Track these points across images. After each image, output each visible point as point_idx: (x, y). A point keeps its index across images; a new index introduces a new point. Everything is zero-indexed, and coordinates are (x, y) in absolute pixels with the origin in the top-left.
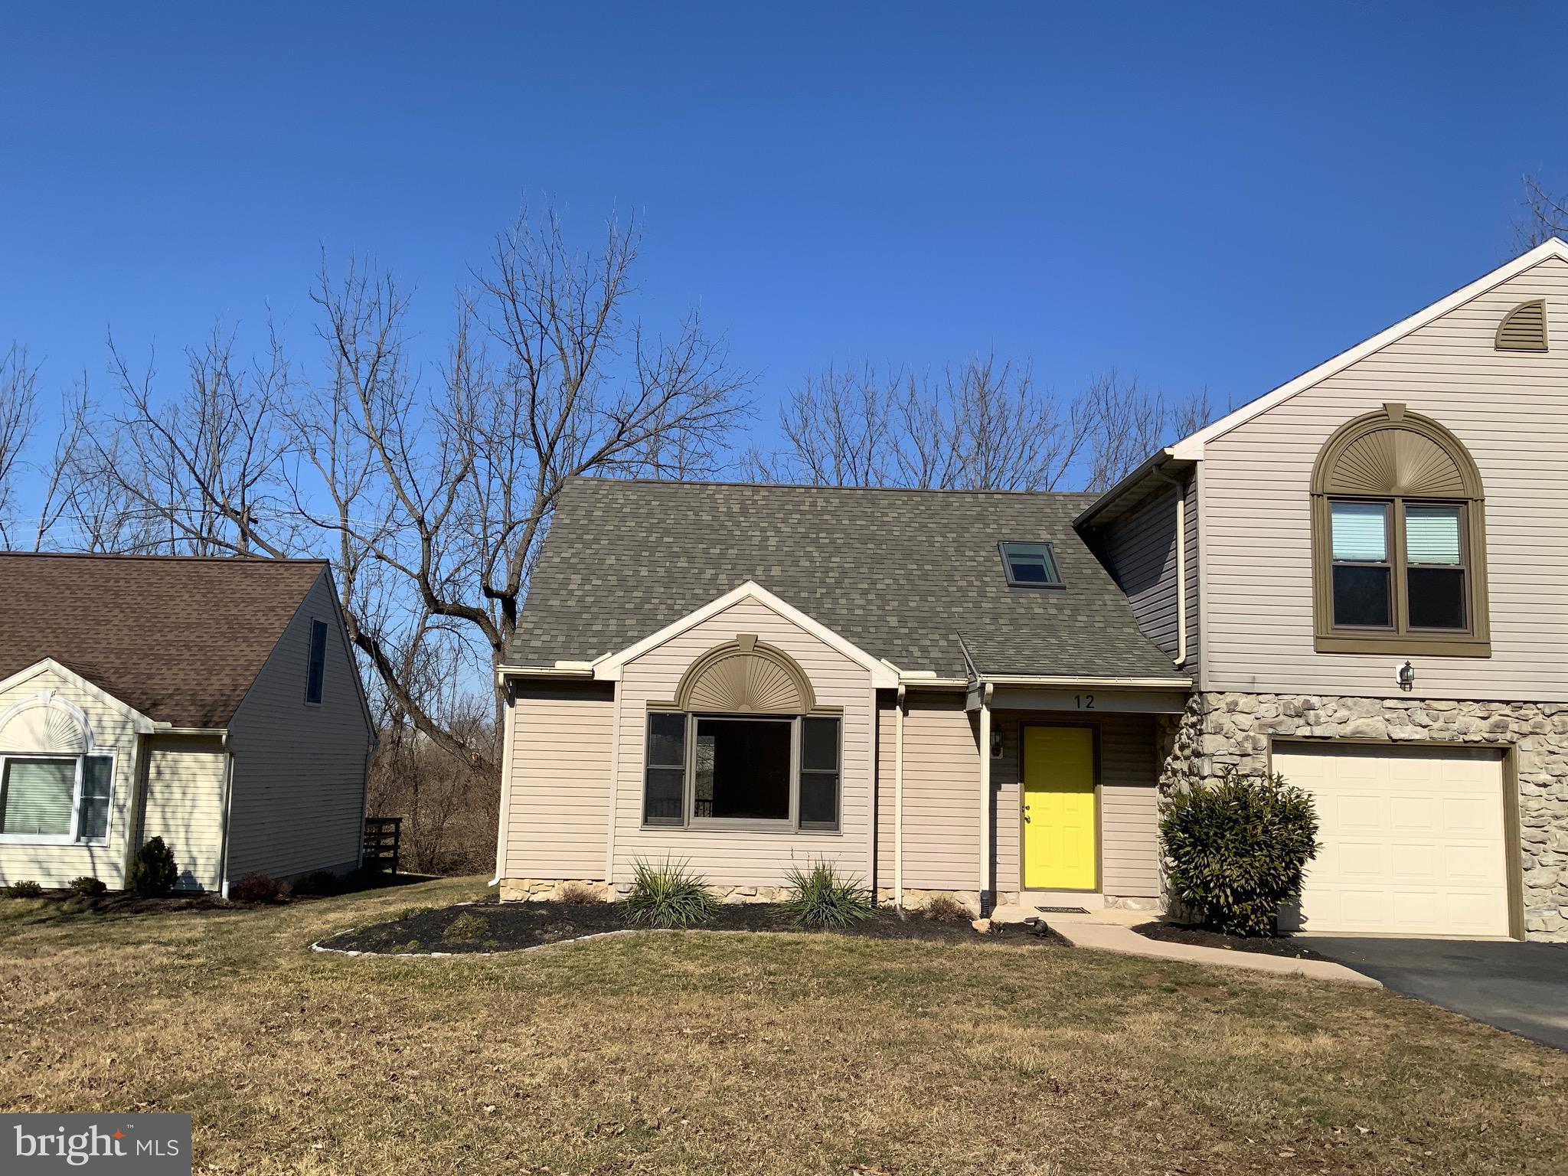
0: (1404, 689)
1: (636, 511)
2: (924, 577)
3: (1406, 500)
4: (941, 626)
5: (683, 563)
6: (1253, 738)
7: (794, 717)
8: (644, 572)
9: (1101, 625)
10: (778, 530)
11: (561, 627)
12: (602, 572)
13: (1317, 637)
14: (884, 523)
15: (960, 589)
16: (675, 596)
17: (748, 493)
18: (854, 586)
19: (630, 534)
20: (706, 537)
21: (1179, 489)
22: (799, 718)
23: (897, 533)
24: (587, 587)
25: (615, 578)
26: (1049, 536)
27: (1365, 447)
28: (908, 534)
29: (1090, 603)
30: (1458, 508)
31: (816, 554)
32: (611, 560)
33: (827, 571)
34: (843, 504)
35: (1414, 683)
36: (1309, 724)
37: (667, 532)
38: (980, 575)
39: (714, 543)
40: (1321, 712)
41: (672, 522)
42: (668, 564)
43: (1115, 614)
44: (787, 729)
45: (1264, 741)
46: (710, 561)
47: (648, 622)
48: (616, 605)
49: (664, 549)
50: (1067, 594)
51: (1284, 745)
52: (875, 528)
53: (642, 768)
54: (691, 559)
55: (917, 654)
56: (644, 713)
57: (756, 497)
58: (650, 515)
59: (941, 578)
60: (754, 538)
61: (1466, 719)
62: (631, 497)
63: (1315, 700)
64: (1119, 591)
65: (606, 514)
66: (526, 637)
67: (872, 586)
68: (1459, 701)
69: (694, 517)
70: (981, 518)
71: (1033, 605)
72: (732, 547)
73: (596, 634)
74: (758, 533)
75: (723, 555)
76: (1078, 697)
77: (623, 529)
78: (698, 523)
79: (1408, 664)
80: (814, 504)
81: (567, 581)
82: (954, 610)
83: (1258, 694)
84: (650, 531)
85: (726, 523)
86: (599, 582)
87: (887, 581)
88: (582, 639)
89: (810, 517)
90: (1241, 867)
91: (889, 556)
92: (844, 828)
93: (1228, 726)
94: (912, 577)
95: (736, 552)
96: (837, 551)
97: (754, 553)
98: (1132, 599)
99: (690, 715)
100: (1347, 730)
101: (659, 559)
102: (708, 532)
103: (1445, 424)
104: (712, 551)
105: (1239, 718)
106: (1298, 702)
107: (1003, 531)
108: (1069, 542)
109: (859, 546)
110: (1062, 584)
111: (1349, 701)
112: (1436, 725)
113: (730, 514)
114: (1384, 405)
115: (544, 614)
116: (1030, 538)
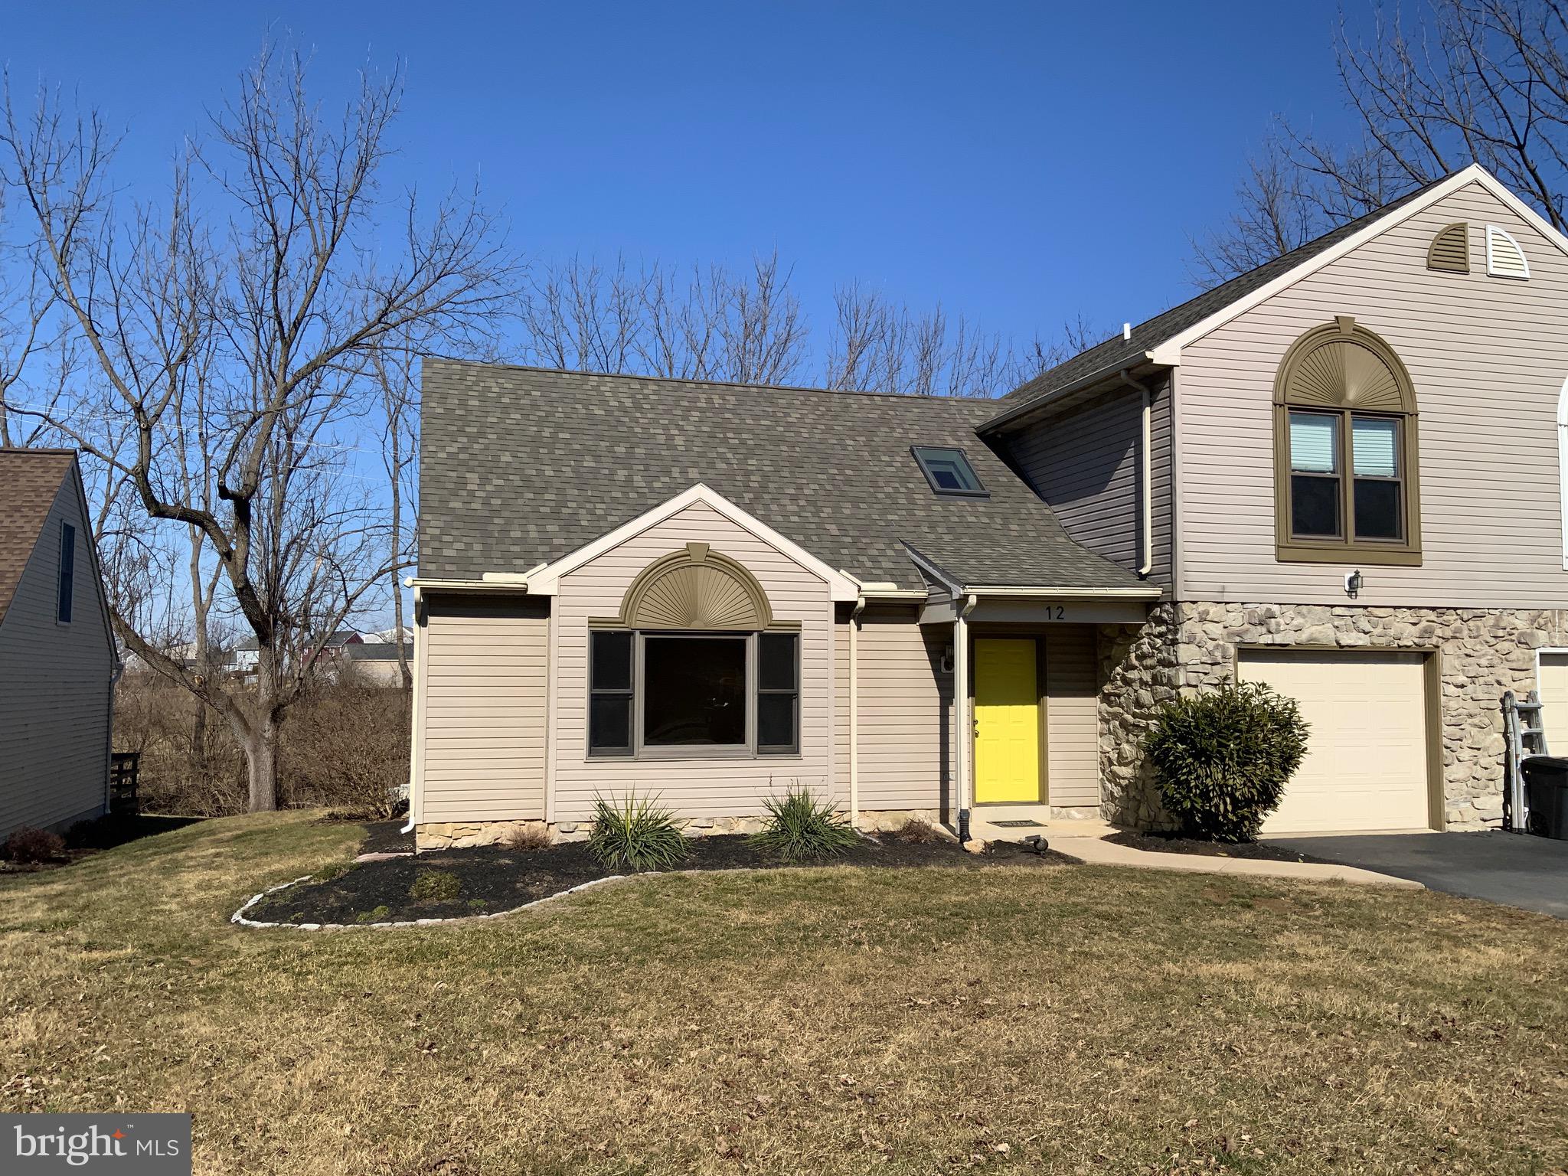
0: (1351, 596)
1: (517, 401)
2: (848, 481)
3: (1356, 412)
4: (882, 535)
5: (589, 462)
6: (1223, 647)
7: (749, 633)
8: (549, 472)
9: (1034, 534)
10: (681, 429)
11: (472, 533)
12: (501, 471)
13: (1278, 547)
14: (789, 425)
15: (888, 496)
16: (593, 500)
17: (636, 386)
18: (781, 491)
19: (518, 427)
20: (606, 433)
21: (1146, 395)
22: (756, 635)
23: (806, 435)
24: (489, 488)
25: (517, 477)
26: (955, 443)
27: (1320, 358)
28: (817, 436)
29: (1017, 513)
30: (1395, 422)
31: (730, 455)
32: (506, 458)
33: (747, 474)
34: (741, 403)
35: (1359, 590)
36: (1270, 632)
37: (559, 427)
38: (904, 481)
39: (617, 441)
40: (1281, 621)
41: (562, 415)
42: (573, 463)
43: (1042, 523)
44: (741, 646)
45: (1232, 651)
46: (619, 461)
47: (572, 529)
48: (528, 509)
49: (563, 446)
50: (991, 502)
51: (1249, 653)
52: (782, 429)
53: (585, 693)
54: (597, 458)
55: (869, 564)
56: (585, 632)
57: (646, 391)
58: (535, 406)
59: (864, 483)
60: (658, 437)
61: (1401, 625)
62: (506, 385)
63: (1275, 608)
64: (1038, 500)
65: (483, 404)
66: (436, 544)
67: (799, 492)
68: (1395, 608)
69: (584, 411)
70: (883, 421)
71: (965, 514)
72: (637, 445)
73: (516, 542)
74: (661, 431)
75: (630, 454)
76: (1049, 608)
77: (508, 421)
78: (590, 417)
79: (1357, 573)
80: (709, 401)
81: (462, 482)
82: (890, 517)
83: (1227, 603)
84: (540, 423)
85: (622, 419)
86: (501, 482)
87: (813, 486)
88: (503, 548)
89: (711, 415)
90: (1244, 775)
91: (806, 460)
92: (804, 750)
93: (1200, 635)
94: (835, 482)
95: (644, 451)
96: (751, 453)
97: (663, 453)
98: (1055, 508)
99: (637, 633)
100: (1303, 637)
101: (562, 457)
102: (606, 428)
103: (1387, 340)
104: (616, 449)
105: (1209, 626)
106: (1261, 610)
107: (911, 436)
108: (976, 448)
109: (771, 447)
110: (987, 491)
111: (1304, 609)
112: (1376, 632)
113: (622, 408)
114: (1337, 317)
115: (448, 518)
116: (937, 443)
